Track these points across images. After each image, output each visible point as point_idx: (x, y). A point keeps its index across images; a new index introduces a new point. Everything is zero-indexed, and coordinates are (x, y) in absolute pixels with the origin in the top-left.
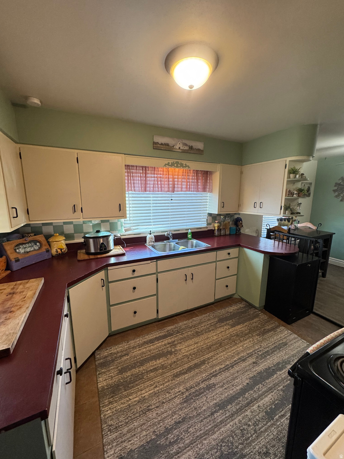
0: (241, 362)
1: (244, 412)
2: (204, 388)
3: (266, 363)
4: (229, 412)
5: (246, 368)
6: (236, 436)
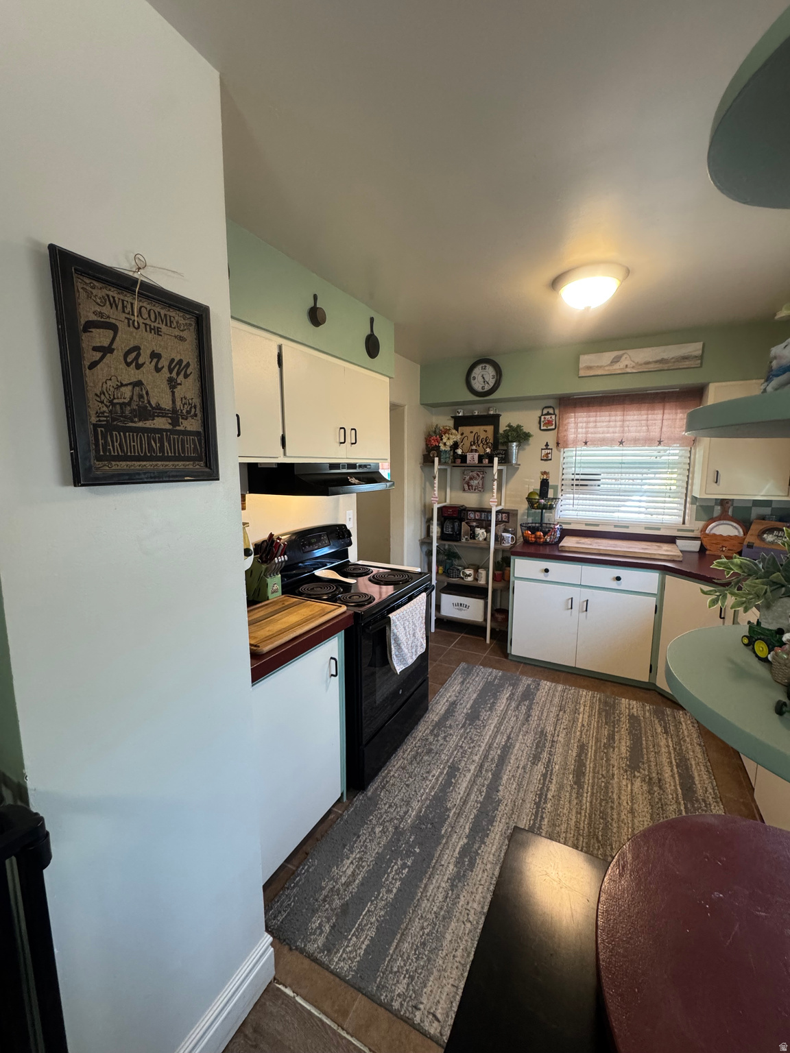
1: (481, 757)
2: (541, 753)
4: (496, 748)
5: (518, 816)
6: (476, 735)
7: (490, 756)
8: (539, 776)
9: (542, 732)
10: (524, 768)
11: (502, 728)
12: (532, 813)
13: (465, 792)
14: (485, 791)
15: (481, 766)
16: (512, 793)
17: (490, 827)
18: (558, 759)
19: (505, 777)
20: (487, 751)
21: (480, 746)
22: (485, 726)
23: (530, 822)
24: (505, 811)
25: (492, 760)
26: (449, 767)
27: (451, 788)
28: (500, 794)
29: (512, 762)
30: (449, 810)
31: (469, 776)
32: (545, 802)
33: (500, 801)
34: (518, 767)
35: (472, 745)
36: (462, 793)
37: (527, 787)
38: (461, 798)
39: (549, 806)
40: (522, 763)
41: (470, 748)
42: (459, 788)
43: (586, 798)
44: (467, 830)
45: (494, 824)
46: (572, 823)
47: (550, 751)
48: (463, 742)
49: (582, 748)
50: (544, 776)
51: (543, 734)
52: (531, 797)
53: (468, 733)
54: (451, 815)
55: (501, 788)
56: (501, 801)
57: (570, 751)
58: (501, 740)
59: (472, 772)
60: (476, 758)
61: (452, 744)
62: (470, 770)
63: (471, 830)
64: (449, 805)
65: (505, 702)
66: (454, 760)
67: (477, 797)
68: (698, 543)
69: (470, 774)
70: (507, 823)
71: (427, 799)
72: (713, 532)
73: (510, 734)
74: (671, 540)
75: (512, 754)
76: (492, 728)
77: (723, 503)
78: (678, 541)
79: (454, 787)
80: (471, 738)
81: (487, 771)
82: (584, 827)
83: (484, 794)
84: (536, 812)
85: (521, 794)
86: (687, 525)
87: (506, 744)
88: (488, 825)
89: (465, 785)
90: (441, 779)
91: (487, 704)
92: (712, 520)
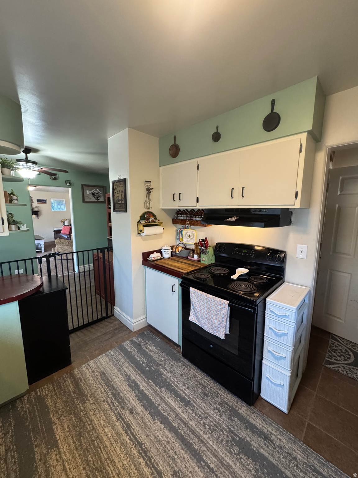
0: (132, 430)
1: (194, 428)
3: (131, 399)
4: (201, 446)
5: (140, 424)
6: (219, 437)
8: (161, 467)
11: (227, 472)
12: (137, 435)
13: (168, 401)
14: (164, 414)
17: (142, 403)
22: (231, 454)
26: (189, 401)
27: (173, 396)
30: (160, 388)
34: (175, 453)
37: (157, 447)
38: (165, 398)
39: (135, 452)
40: (179, 461)
41: (204, 423)
45: (142, 406)
48: (212, 421)
54: (157, 388)
55: (162, 426)
56: (154, 420)
61: (210, 412)
63: (145, 394)
64: (163, 390)
66: (195, 407)
69: (180, 411)
70: (139, 414)
71: (171, 380)
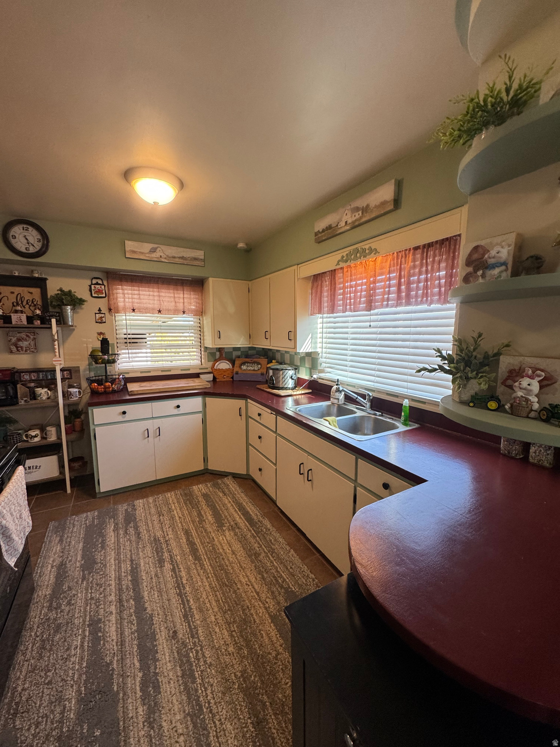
0: (183, 610)
2: (162, 555)
4: (125, 576)
5: (171, 615)
7: (124, 587)
8: (170, 573)
9: (155, 539)
10: (156, 575)
11: (122, 557)
12: (180, 604)
13: (117, 635)
14: (135, 619)
15: (120, 601)
16: (157, 601)
17: (155, 643)
18: (176, 551)
19: (146, 593)
20: (118, 584)
21: (110, 585)
22: (105, 566)
23: (181, 611)
24: (160, 620)
25: (127, 589)
26: (89, 626)
27: (102, 642)
28: (149, 610)
29: (144, 578)
30: (111, 662)
31: (113, 618)
32: (184, 588)
33: (151, 616)
34: (152, 578)
35: (102, 589)
36: (114, 638)
37: (165, 588)
38: (117, 643)
39: (188, 589)
40: (153, 573)
41: (101, 594)
42: (110, 636)
43: (206, 564)
44: (137, 664)
45: (157, 638)
46: (208, 588)
47: (168, 549)
48: (91, 593)
49: (187, 533)
50: (173, 570)
51: (156, 540)
52: (173, 592)
53: (91, 582)
54: (115, 666)
55: (147, 605)
56: (152, 614)
57: (181, 541)
58: (126, 567)
59: (114, 612)
60: (112, 598)
61: (80, 603)
62: (111, 613)
63: (140, 661)
64: (108, 659)
65: (113, 535)
66: (90, 616)
67: (131, 629)
68: (212, 375)
69: (114, 615)
70: (166, 628)
71: (80, 675)
72: (218, 368)
73: (131, 557)
74: (197, 376)
75: (141, 571)
76: (113, 562)
77: (220, 350)
78: (201, 376)
79: (104, 639)
80: (97, 585)
81: (128, 601)
82: (215, 584)
83: (135, 622)
84: (182, 601)
85: (165, 597)
86: (204, 366)
87: (132, 567)
88: (152, 643)
89: (113, 629)
90: (86, 644)
91: (98, 545)
92: (216, 361)
